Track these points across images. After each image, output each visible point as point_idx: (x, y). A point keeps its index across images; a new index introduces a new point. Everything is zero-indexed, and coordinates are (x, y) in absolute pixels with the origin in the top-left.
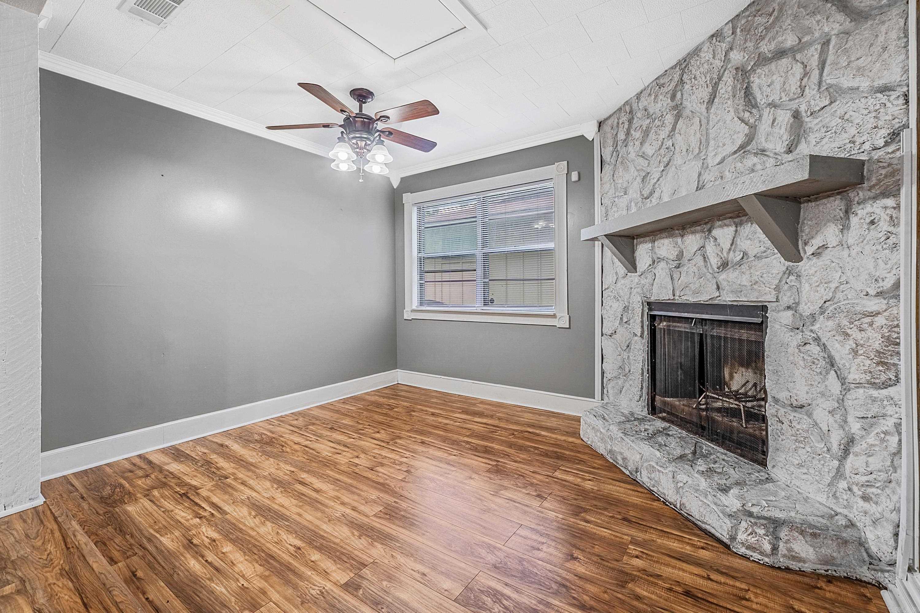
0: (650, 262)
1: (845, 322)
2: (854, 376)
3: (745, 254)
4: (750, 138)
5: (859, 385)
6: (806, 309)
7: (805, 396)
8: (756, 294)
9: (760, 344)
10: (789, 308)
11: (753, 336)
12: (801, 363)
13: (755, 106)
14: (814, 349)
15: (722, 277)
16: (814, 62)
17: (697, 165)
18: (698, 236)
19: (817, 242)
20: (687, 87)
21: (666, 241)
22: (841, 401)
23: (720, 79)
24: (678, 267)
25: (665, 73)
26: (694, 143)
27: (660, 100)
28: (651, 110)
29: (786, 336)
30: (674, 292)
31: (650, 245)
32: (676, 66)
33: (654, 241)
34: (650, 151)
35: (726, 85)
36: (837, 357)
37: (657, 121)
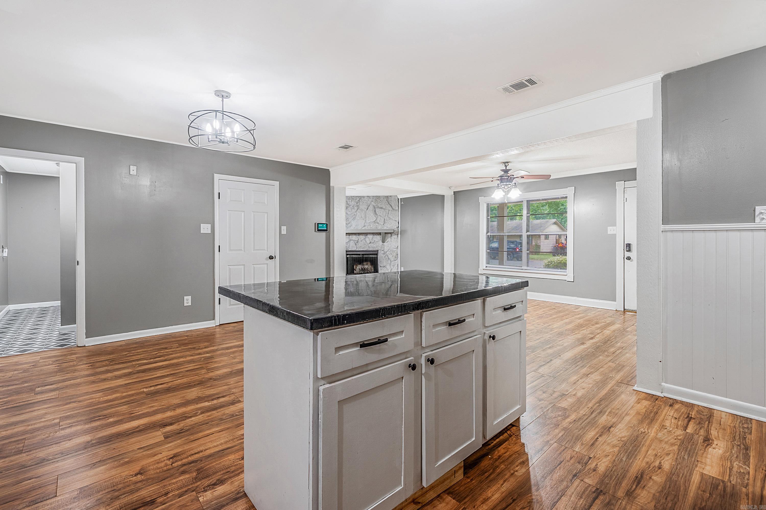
0: (348, 240)
1: (391, 252)
2: (392, 260)
3: (375, 241)
4: (376, 220)
6: (385, 250)
8: (377, 248)
9: (377, 258)
10: (383, 251)
11: (375, 256)
13: (377, 214)
14: (386, 257)
15: (370, 245)
16: (387, 212)
17: (364, 221)
18: (364, 237)
19: (387, 241)
20: (361, 203)
21: (355, 237)
22: (390, 264)
23: (369, 206)
24: (357, 242)
25: (354, 196)
26: (363, 216)
27: (353, 202)
28: (349, 203)
29: (382, 255)
30: (357, 248)
31: (348, 236)
32: (357, 196)
33: (349, 235)
34: (349, 213)
35: (371, 208)
36: (390, 257)
37: (351, 207)
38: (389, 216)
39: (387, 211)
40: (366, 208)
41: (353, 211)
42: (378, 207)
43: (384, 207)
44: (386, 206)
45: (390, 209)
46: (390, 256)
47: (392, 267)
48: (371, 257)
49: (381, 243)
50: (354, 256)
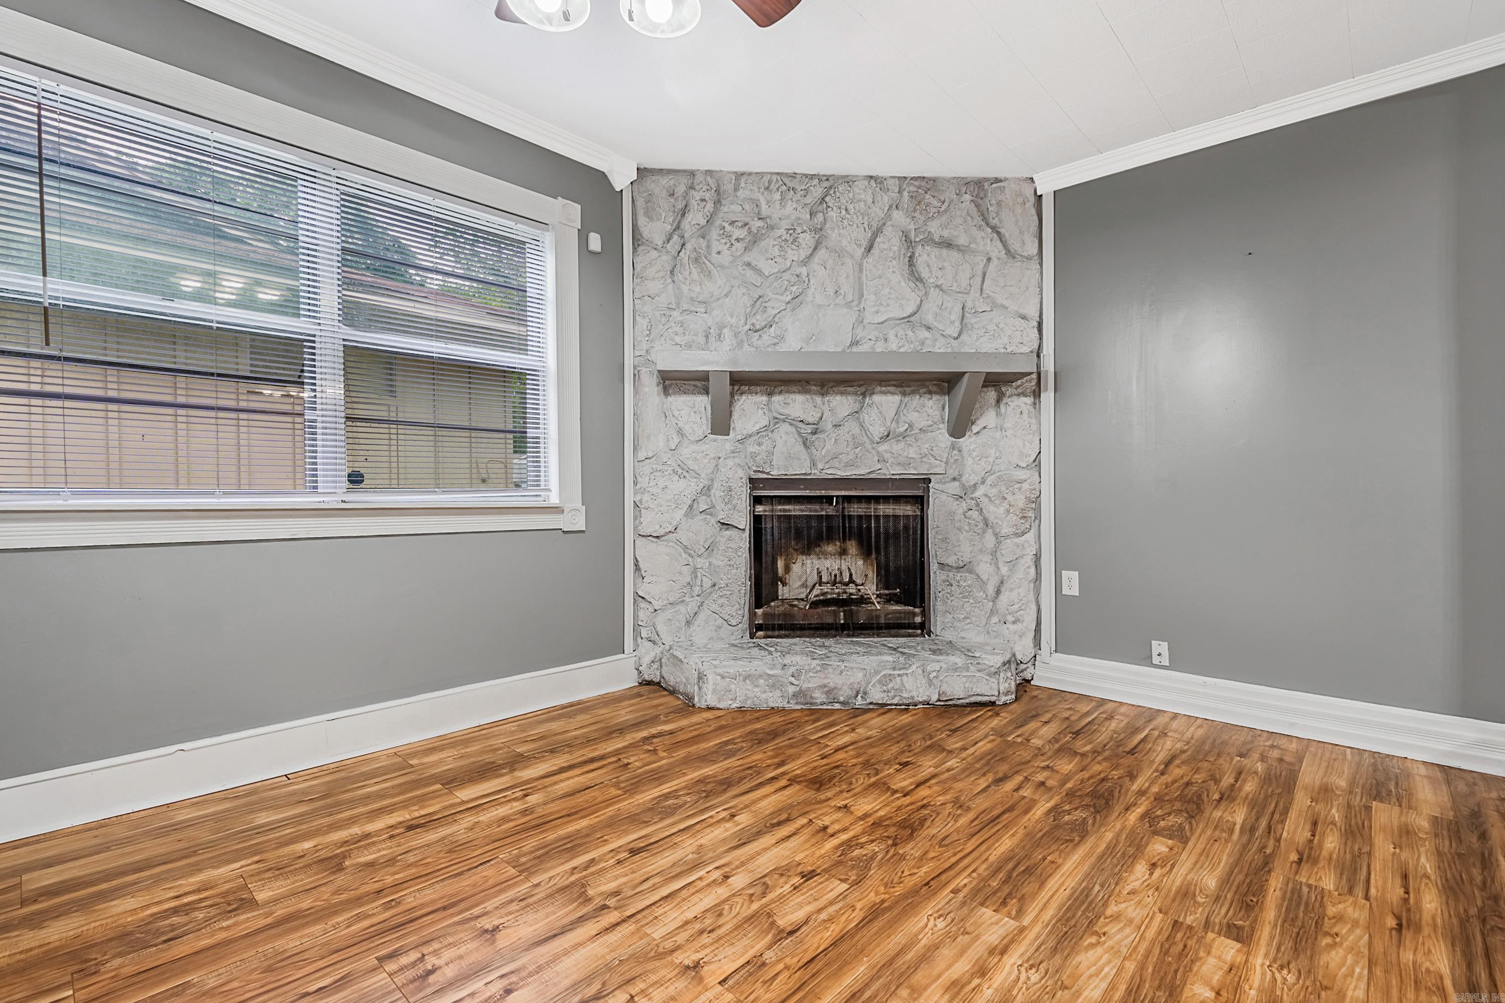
0: (764, 422)
1: (1004, 489)
2: (1005, 530)
3: (911, 426)
4: (918, 307)
5: (1007, 537)
6: (970, 478)
7: (969, 556)
8: (927, 466)
9: (922, 518)
10: (954, 479)
11: (907, 510)
12: (967, 528)
13: (921, 278)
14: (974, 514)
15: (883, 447)
16: (980, 270)
17: (852, 314)
18: (850, 398)
19: (981, 423)
20: (832, 214)
21: (799, 398)
22: (994, 553)
23: (879, 230)
24: (814, 433)
25: (793, 176)
26: (847, 287)
27: (790, 206)
28: (765, 210)
29: (954, 505)
30: (814, 464)
31: (764, 398)
32: (812, 177)
33: (770, 394)
34: (767, 268)
35: (890, 242)
36: (991, 518)
37: (781, 232)
38: (987, 291)
39: (980, 261)
40: (865, 243)
41: (793, 255)
42: (929, 240)
43: (962, 241)
44: (974, 231)
45: (993, 255)
46: (995, 512)
47: (1004, 570)
48: (887, 517)
49: (943, 437)
50: (795, 510)
